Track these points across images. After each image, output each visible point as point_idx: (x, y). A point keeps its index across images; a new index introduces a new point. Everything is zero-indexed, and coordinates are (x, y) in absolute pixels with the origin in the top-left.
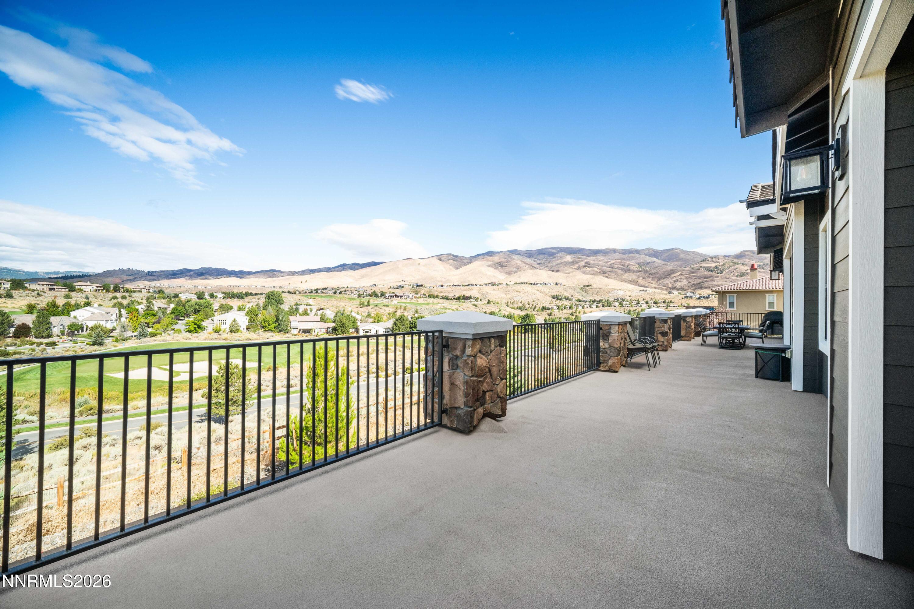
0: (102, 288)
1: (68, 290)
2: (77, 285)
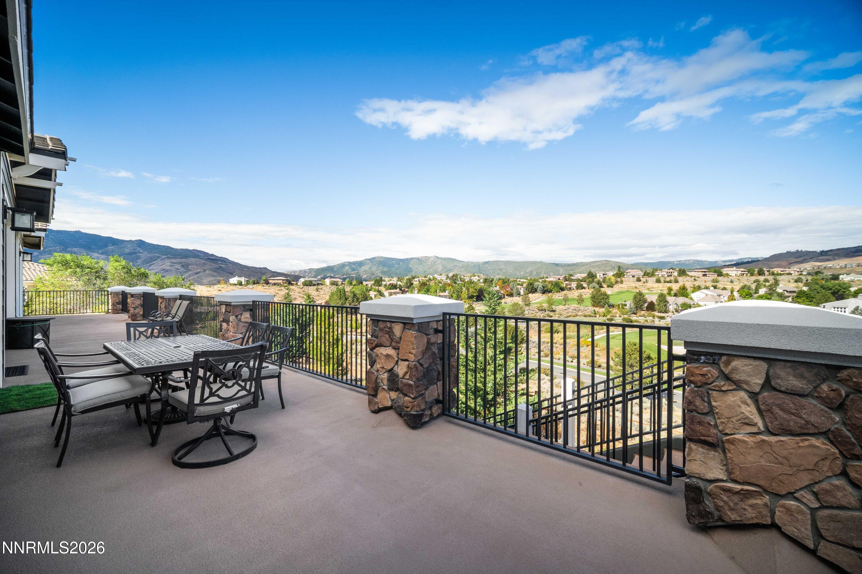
0: (747, 273)
1: (716, 275)
2: (725, 271)
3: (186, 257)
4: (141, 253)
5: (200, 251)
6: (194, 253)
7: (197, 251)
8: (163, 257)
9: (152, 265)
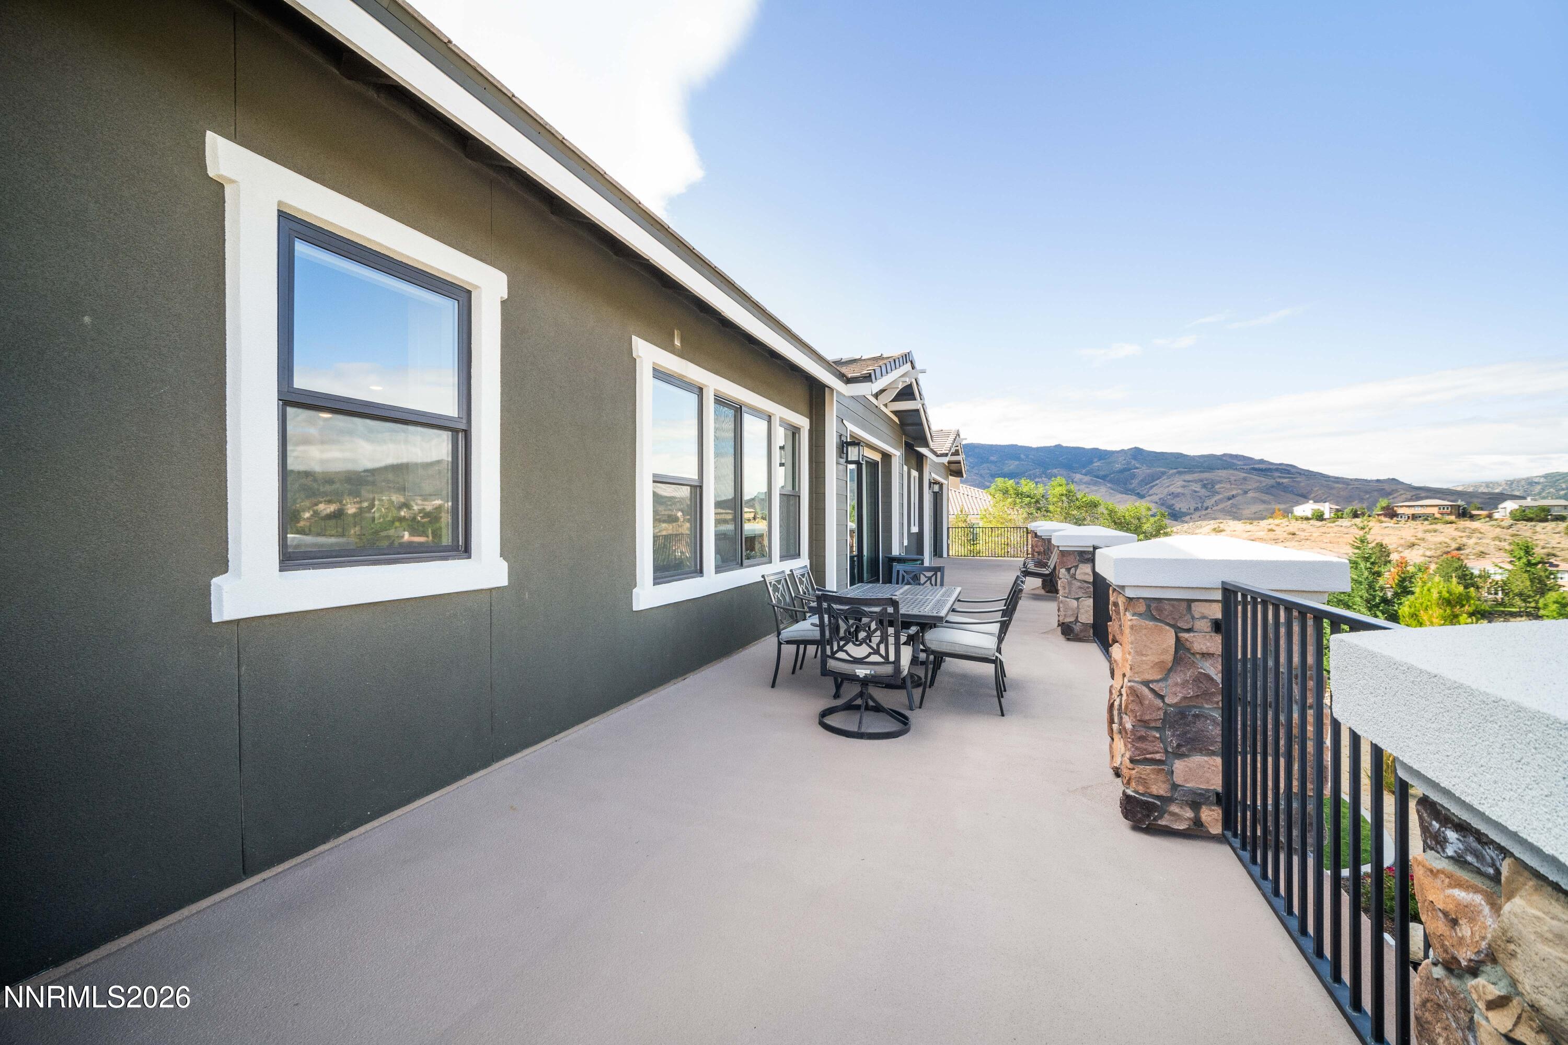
3: (1211, 469)
4: (1137, 468)
5: (1236, 457)
6: (1226, 461)
7: (1231, 456)
8: (1171, 471)
9: (1154, 486)
